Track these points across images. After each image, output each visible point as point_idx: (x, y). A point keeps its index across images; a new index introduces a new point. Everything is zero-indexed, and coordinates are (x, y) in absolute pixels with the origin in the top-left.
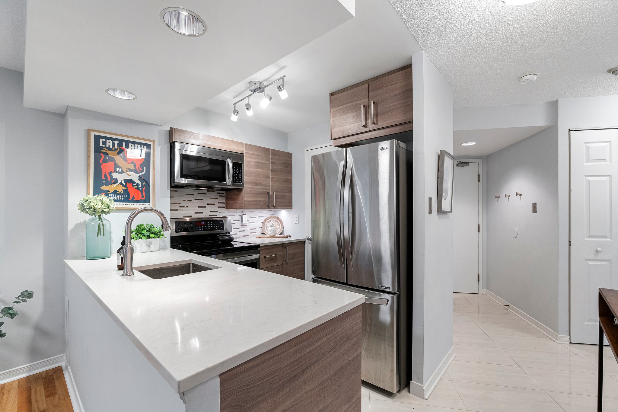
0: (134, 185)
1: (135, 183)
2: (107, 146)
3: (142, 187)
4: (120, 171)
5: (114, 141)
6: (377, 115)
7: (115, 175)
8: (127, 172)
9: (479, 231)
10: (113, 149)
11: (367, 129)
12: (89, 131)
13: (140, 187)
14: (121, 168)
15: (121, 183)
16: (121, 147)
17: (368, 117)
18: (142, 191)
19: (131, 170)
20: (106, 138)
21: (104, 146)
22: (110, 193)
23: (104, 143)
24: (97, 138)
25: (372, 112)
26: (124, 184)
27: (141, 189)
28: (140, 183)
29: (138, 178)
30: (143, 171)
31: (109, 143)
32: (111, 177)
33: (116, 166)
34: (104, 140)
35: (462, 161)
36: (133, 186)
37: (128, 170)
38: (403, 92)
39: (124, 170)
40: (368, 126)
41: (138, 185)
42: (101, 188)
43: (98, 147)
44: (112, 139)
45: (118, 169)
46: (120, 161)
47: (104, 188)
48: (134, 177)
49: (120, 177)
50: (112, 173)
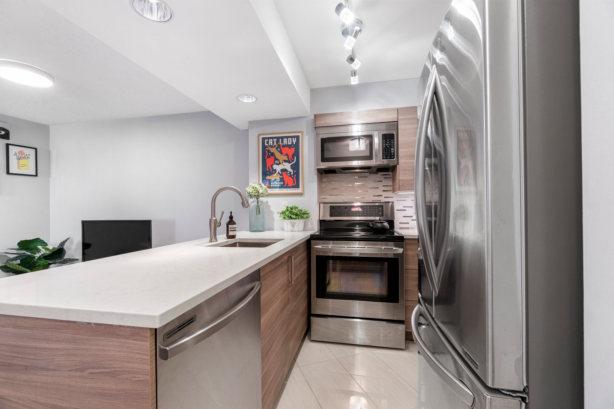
0: (288, 173)
1: (288, 171)
2: (270, 145)
3: (293, 175)
4: (278, 163)
5: (274, 140)
7: (275, 167)
8: (283, 163)
10: (273, 146)
12: (259, 135)
13: (292, 175)
14: (279, 160)
15: (279, 173)
16: (278, 144)
18: (293, 178)
19: (285, 161)
20: (269, 138)
21: (267, 145)
22: (272, 182)
23: (268, 142)
24: (264, 139)
26: (281, 173)
27: (292, 176)
28: (292, 171)
29: (290, 167)
30: (293, 161)
31: (271, 142)
32: (272, 168)
33: (276, 159)
34: (267, 140)
36: (287, 174)
37: (283, 162)
39: (281, 162)
41: (290, 173)
42: (266, 178)
43: (264, 147)
44: (273, 138)
45: (277, 162)
46: (278, 155)
47: (268, 178)
48: (288, 166)
49: (278, 168)
50: (272, 165)
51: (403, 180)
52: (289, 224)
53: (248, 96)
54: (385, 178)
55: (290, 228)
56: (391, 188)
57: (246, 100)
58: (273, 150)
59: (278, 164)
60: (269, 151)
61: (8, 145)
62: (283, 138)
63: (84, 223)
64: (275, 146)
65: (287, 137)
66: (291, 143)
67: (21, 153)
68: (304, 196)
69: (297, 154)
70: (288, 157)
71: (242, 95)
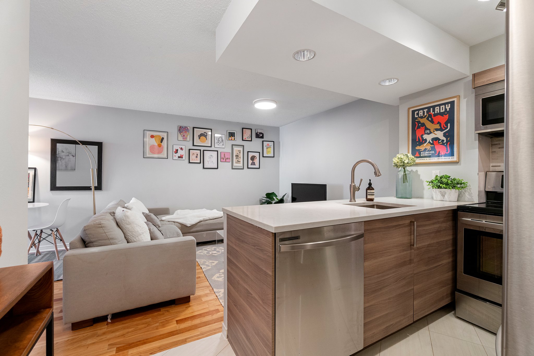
0: (439, 141)
1: (440, 140)
2: (420, 116)
3: (447, 143)
4: (429, 132)
5: (424, 110)
7: (425, 137)
8: (434, 131)
10: (424, 117)
12: (409, 109)
13: (445, 143)
14: (430, 130)
15: (429, 142)
16: (429, 113)
18: (446, 146)
19: (437, 130)
20: (418, 110)
21: (417, 116)
22: (421, 151)
23: (418, 114)
24: (413, 112)
26: (432, 142)
27: (445, 144)
28: (445, 139)
29: (442, 135)
30: (447, 128)
31: (421, 113)
32: (422, 138)
34: (417, 112)
36: (439, 143)
37: (435, 130)
39: (432, 131)
41: (443, 141)
42: (416, 148)
43: (414, 119)
44: (423, 109)
45: (427, 131)
46: (428, 124)
47: (418, 148)
48: (440, 135)
49: (429, 138)
50: (423, 135)
52: (438, 193)
53: (390, 80)
55: (439, 197)
57: (387, 83)
58: (422, 121)
59: (428, 134)
60: (419, 122)
61: (263, 141)
62: (434, 107)
63: (293, 185)
64: (425, 116)
65: (439, 105)
66: (444, 110)
67: (268, 145)
68: (460, 165)
69: (451, 121)
70: (440, 125)
71: (384, 81)
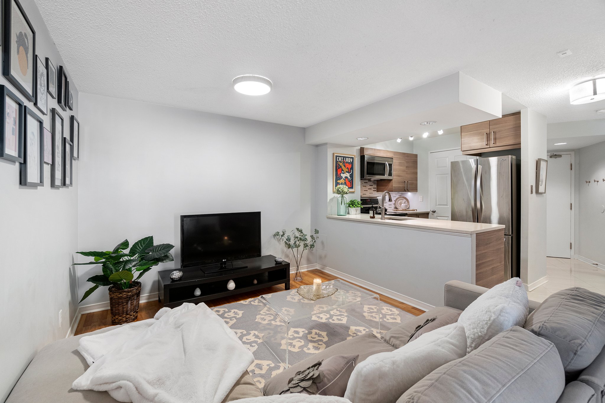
0: (348, 179)
2: (339, 161)
3: (351, 181)
6: (495, 139)
9: (571, 209)
11: (488, 146)
12: (334, 154)
15: (344, 179)
16: (344, 161)
17: (489, 139)
18: (350, 182)
19: (347, 172)
20: (339, 156)
22: (340, 184)
23: (338, 159)
24: (336, 157)
25: (492, 137)
28: (350, 178)
30: (351, 172)
31: (340, 159)
32: (340, 175)
33: (342, 170)
35: (555, 153)
38: (514, 128)
39: (345, 172)
40: (489, 145)
41: (349, 179)
43: (337, 161)
44: (341, 157)
45: (343, 172)
46: (343, 167)
47: (338, 181)
48: (348, 175)
49: (343, 176)
50: (340, 174)
51: (394, 187)
52: (355, 210)
54: (374, 184)
55: (355, 212)
56: (376, 189)
57: (360, 139)
58: (341, 164)
59: (343, 173)
60: (339, 164)
62: (346, 157)
64: (342, 162)
65: (348, 157)
66: (350, 162)
68: (355, 194)
69: (352, 168)
70: (348, 169)
